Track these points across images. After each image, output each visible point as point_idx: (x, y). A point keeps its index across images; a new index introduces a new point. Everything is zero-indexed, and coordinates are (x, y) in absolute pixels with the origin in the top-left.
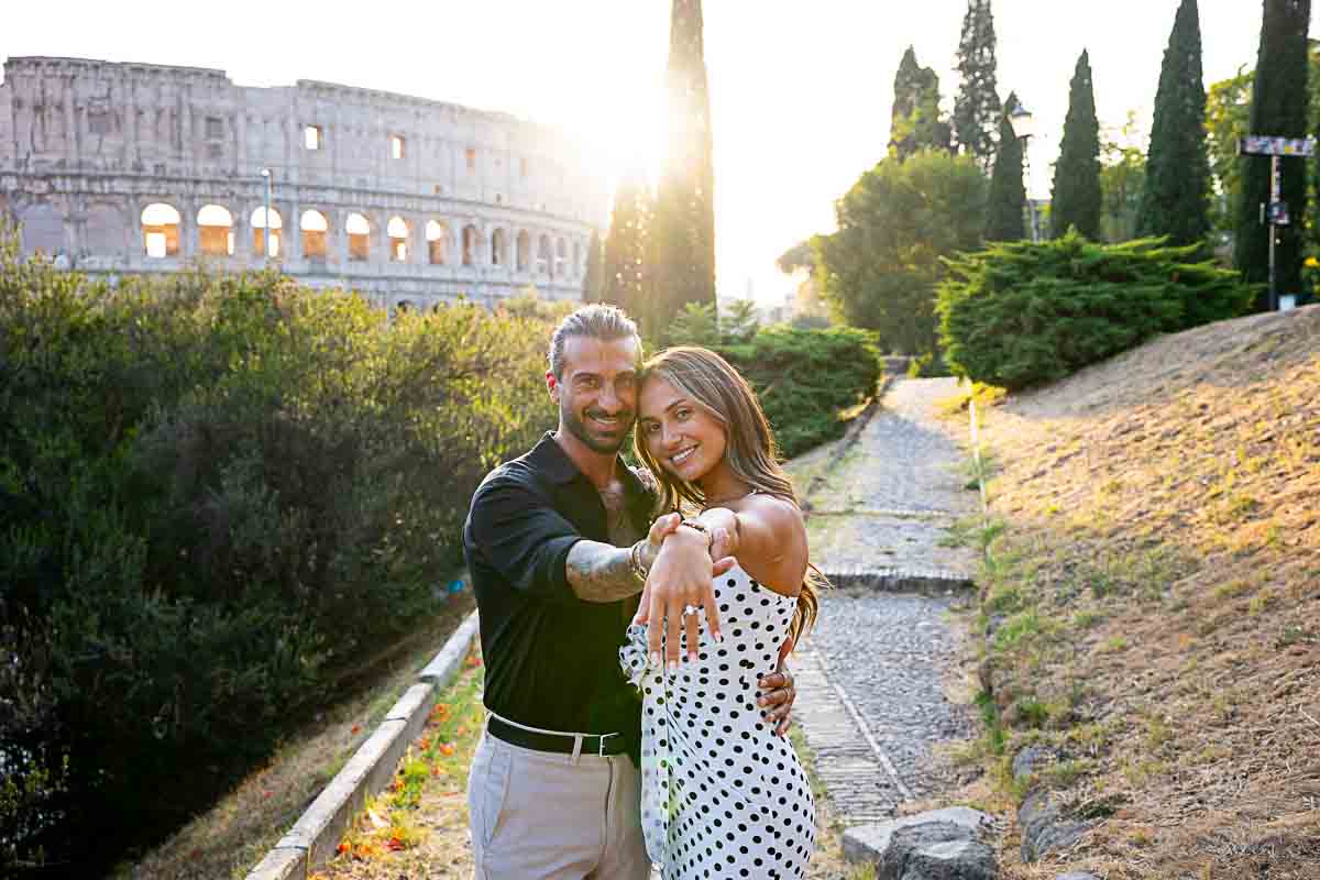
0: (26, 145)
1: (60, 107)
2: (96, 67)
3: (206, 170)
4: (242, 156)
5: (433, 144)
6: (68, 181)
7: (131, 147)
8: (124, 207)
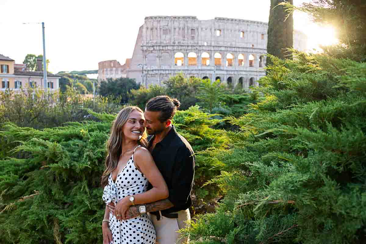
0: (148, 39)
1: (156, 29)
2: (165, 18)
3: (190, 43)
4: (200, 38)
5: (252, 33)
6: (158, 47)
7: (172, 38)
8: (170, 53)
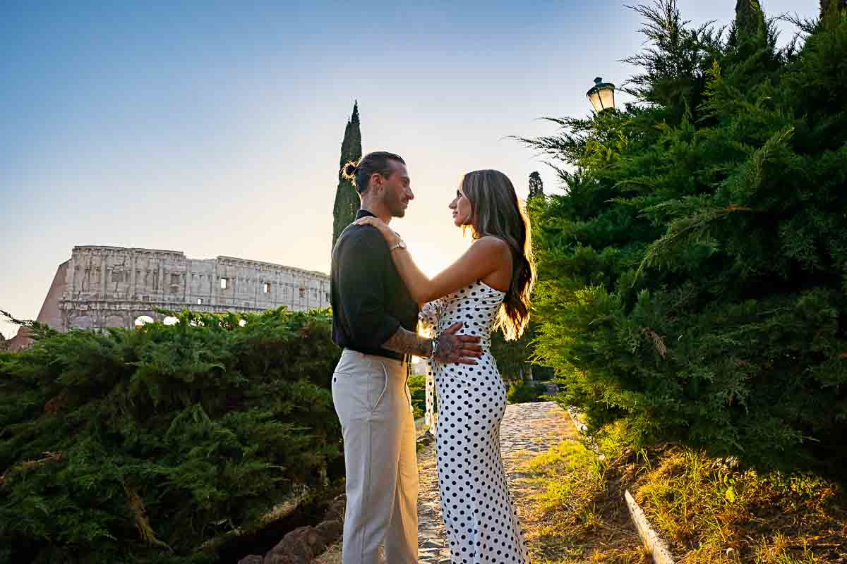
0: (79, 288)
1: (99, 270)
2: (119, 251)
3: (169, 299)
4: (188, 292)
5: (284, 286)
6: (98, 305)
7: (132, 288)
8: (125, 317)
